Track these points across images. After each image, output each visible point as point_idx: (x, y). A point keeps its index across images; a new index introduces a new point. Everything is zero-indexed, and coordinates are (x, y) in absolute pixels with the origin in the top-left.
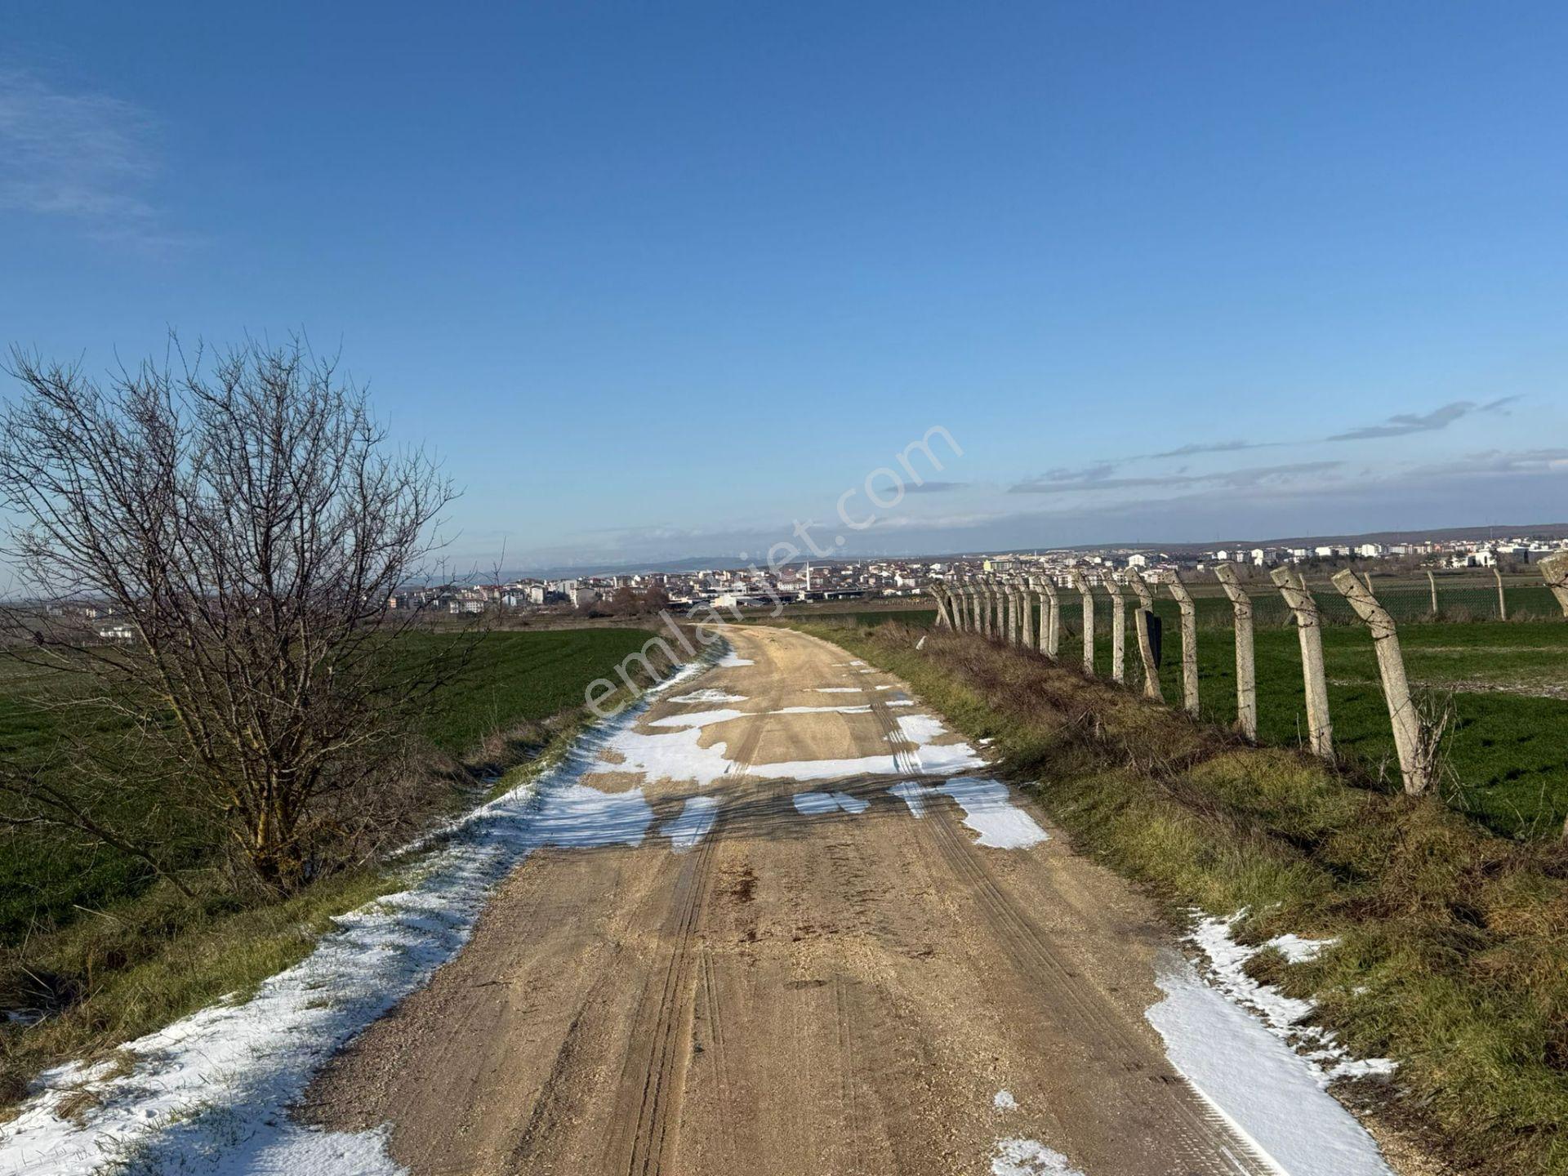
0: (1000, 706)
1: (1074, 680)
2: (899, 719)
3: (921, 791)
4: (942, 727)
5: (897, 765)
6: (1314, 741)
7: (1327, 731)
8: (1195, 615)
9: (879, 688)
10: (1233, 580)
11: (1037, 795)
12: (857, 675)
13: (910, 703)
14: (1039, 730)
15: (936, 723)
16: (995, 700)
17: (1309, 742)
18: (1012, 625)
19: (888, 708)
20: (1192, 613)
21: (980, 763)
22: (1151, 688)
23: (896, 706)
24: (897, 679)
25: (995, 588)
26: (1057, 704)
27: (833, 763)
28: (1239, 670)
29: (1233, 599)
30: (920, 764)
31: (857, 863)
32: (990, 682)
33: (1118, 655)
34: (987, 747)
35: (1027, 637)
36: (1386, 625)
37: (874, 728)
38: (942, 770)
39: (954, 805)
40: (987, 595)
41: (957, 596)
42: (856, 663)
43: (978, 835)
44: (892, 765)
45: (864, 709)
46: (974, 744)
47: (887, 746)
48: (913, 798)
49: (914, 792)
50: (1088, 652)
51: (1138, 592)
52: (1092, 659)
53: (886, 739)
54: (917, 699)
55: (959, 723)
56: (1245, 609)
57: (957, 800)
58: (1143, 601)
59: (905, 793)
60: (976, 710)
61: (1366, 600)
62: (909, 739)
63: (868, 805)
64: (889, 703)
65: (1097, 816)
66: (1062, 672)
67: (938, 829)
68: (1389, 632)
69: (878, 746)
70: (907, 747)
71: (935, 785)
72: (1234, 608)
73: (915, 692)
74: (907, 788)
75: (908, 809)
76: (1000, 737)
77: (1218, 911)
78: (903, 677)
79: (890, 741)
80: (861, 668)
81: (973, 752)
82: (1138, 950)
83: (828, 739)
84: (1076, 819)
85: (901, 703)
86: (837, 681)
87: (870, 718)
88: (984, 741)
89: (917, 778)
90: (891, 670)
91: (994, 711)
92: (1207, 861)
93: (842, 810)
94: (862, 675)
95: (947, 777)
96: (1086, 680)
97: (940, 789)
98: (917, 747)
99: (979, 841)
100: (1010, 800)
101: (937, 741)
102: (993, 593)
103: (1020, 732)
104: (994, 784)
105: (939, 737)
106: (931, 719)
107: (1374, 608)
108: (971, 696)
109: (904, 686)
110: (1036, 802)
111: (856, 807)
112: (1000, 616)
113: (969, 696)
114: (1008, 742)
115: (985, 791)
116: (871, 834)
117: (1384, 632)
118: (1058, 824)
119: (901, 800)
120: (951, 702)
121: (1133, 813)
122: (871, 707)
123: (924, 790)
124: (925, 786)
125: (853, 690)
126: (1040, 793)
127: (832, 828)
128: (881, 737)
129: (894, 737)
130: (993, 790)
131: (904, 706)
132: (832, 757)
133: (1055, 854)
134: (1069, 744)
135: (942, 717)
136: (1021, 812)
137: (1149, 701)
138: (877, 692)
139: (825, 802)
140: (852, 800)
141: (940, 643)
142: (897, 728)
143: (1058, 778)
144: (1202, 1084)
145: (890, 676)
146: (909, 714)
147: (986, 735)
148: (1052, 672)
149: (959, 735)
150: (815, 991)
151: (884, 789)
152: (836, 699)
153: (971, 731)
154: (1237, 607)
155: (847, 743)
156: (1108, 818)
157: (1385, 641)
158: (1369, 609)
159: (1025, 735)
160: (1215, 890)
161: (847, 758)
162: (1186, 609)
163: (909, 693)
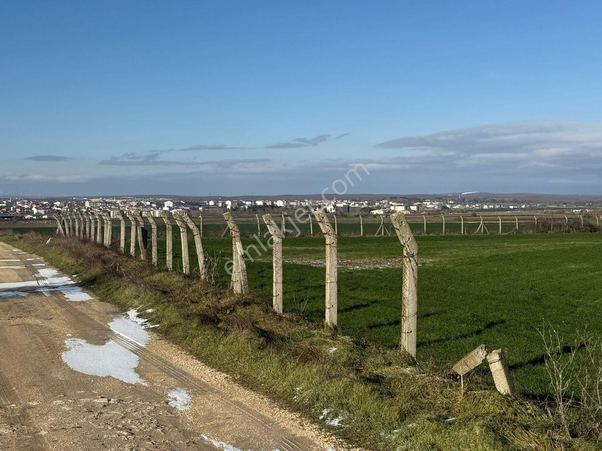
0: (82, 263)
1: (114, 254)
2: (38, 270)
3: (48, 290)
4: (58, 272)
5: (38, 283)
6: (184, 269)
7: (188, 266)
8: (157, 229)
9: (28, 259)
10: (166, 217)
11: (91, 290)
12: (17, 255)
13: (44, 265)
14: (96, 270)
15: (56, 271)
16: (81, 261)
17: (183, 270)
18: (93, 233)
19: (33, 266)
20: (156, 228)
21: (72, 282)
22: (142, 257)
23: (37, 266)
24: (37, 256)
25: (86, 217)
26: (104, 262)
27: (12, 283)
28: (167, 248)
29: (166, 223)
30: (48, 283)
31: (26, 306)
32: (79, 255)
33: (133, 245)
34: (76, 278)
35: (99, 239)
36: (197, 231)
37: (27, 273)
38: (57, 285)
39: (61, 293)
40: (82, 219)
41: (68, 220)
42: (15, 250)
43: (69, 299)
44: (37, 284)
45: (23, 267)
46: (71, 276)
47: (34, 278)
48: (45, 292)
49: (46, 290)
50: (122, 244)
51: (139, 220)
52: (123, 247)
53: (33, 276)
54: (47, 263)
55: (63, 270)
56: (170, 226)
57: (62, 292)
58: (141, 223)
59: (42, 290)
60: (72, 266)
61: (192, 223)
62: (43, 276)
63: (28, 294)
64: (33, 265)
65: (111, 291)
66: (110, 252)
67: (55, 298)
68: (198, 233)
69: (30, 278)
70: (43, 278)
71: (54, 288)
72: (166, 226)
73: (46, 261)
74: (43, 289)
75: (43, 294)
76: (81, 274)
77: (135, 307)
78: (40, 255)
79: (35, 277)
80: (19, 252)
81: (70, 279)
82: (111, 315)
83: (8, 276)
84: (103, 294)
85: (40, 265)
86: (7, 257)
87: (26, 270)
88: (74, 276)
89: (47, 287)
90: (34, 253)
91: (80, 265)
92: (137, 297)
93: (18, 295)
94: (20, 254)
95: (59, 286)
96: (119, 254)
97: (56, 289)
98: (47, 278)
99: (69, 300)
100: (82, 291)
101: (54, 276)
102: (85, 219)
103: (89, 272)
104: (77, 287)
105: (56, 275)
106: (53, 270)
107: (194, 226)
108: (71, 261)
109: (41, 259)
110: (91, 291)
111: (24, 294)
112: (87, 229)
113: (70, 261)
114: (84, 276)
115: (73, 289)
116: (30, 300)
117: (196, 233)
118: (97, 296)
119: (41, 292)
120: (62, 263)
121: (121, 290)
122: (25, 266)
123: (50, 290)
124: (50, 288)
125: (16, 260)
126: (93, 288)
127: (15, 299)
128: (31, 276)
129: (36, 275)
130: (76, 289)
131: (41, 266)
132: (11, 282)
133: (93, 302)
134: (106, 274)
135: (58, 269)
136: (85, 294)
137: (142, 261)
138: (28, 261)
139: (11, 294)
140: (21, 293)
141: (58, 241)
142: (38, 273)
143: (99, 283)
144: (116, 330)
145: (34, 255)
146: (43, 269)
147: (76, 273)
148: (106, 252)
149: (65, 275)
150: (18, 326)
151: (34, 290)
152: (8, 264)
153: (70, 273)
154: (167, 226)
155: (17, 277)
156: (113, 292)
157: (197, 236)
158: (192, 226)
159: (91, 272)
160: (136, 302)
161: (18, 282)
162: (154, 226)
163: (43, 261)
